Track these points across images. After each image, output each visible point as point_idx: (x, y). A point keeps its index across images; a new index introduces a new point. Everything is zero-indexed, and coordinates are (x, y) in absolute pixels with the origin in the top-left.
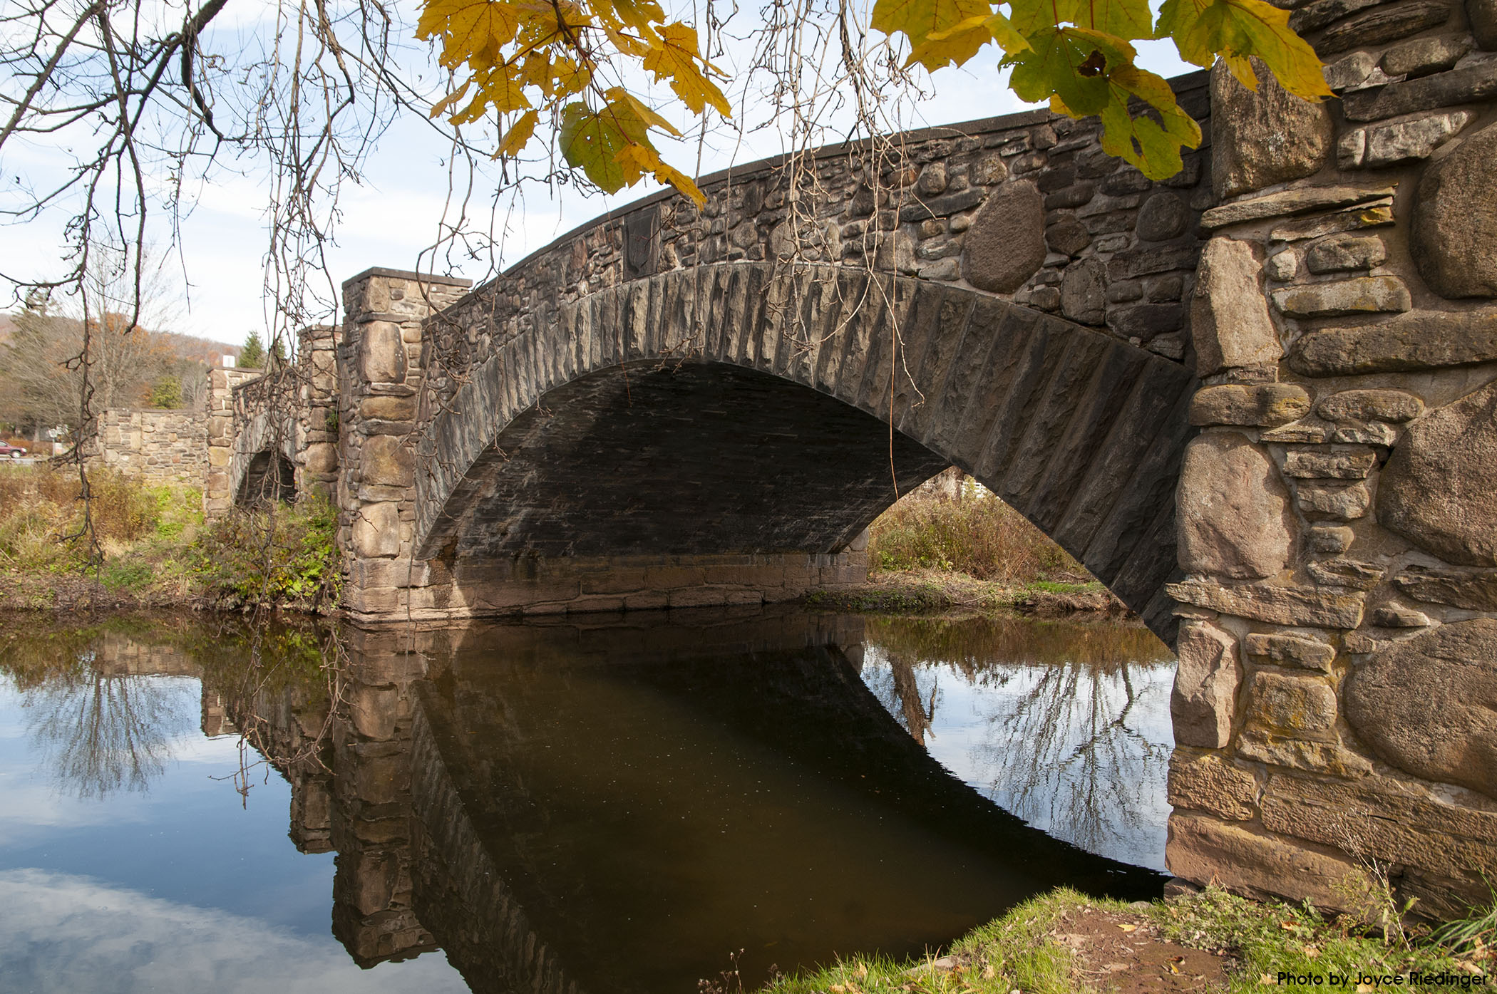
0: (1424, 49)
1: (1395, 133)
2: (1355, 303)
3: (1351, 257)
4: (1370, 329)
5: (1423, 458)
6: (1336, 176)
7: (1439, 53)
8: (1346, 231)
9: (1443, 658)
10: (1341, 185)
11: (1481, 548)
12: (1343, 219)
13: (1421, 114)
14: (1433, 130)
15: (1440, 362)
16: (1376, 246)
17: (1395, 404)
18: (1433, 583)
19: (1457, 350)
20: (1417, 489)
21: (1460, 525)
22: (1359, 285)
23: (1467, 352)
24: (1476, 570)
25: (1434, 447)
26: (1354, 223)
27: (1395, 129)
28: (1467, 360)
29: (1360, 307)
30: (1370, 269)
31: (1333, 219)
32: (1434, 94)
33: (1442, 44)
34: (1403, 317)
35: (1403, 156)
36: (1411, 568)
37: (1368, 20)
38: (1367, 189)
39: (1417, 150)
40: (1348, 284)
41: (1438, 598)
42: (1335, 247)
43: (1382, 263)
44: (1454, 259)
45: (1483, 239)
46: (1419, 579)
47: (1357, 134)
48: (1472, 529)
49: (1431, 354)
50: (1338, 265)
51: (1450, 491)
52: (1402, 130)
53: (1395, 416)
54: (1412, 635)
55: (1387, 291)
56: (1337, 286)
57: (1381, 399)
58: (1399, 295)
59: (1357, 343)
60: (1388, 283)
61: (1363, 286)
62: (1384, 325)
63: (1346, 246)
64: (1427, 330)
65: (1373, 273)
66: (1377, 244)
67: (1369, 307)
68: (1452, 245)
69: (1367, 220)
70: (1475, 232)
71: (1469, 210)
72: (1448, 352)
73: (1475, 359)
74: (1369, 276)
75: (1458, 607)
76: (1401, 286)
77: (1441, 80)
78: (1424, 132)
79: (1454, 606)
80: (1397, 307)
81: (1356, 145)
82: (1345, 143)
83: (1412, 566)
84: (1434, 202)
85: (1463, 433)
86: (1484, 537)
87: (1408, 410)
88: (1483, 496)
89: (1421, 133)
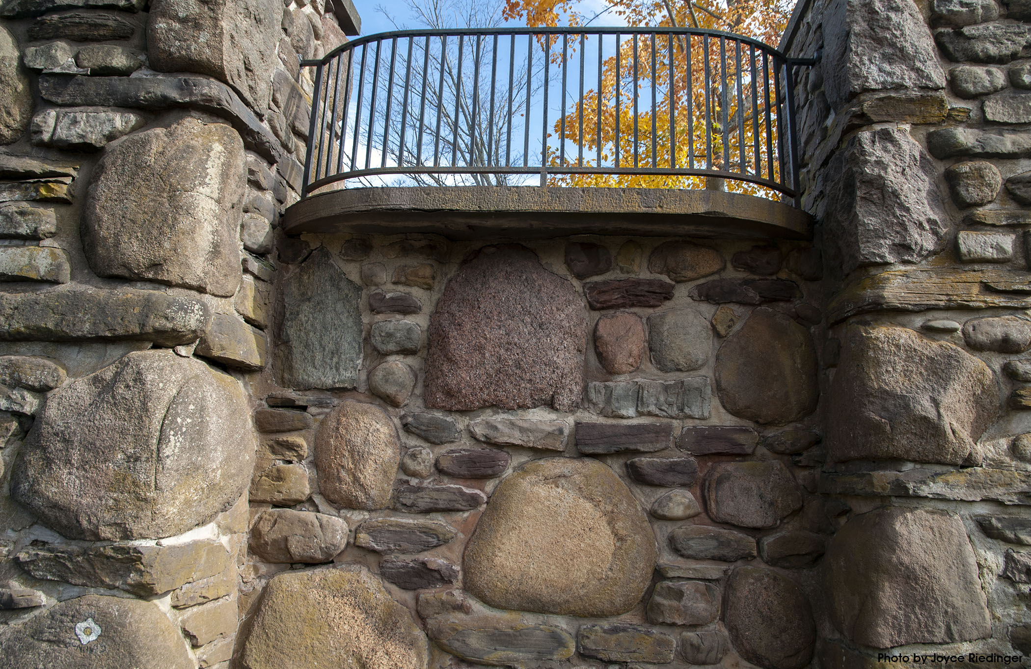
0: (108, 54)
1: (79, 119)
2: (21, 270)
3: (25, 225)
4: (30, 296)
5: (52, 428)
6: (28, 149)
7: (119, 59)
8: (26, 200)
9: (49, 641)
10: (31, 157)
11: (89, 521)
12: (27, 189)
13: (101, 108)
14: (107, 123)
15: (80, 333)
16: (49, 218)
17: (38, 372)
18: (49, 559)
19: (95, 323)
20: (44, 460)
21: (75, 497)
22: (28, 253)
23: (102, 326)
24: (86, 545)
25: (63, 416)
26: (34, 194)
27: (79, 116)
28: (101, 334)
29: (24, 274)
30: (40, 239)
31: (19, 188)
32: (112, 93)
33: (123, 53)
34: (60, 288)
35: (81, 141)
36: (35, 543)
37: (70, 17)
38: (52, 165)
39: (93, 138)
40: (19, 250)
41: (54, 575)
42: (12, 213)
43: (52, 235)
44: (105, 239)
45: (128, 224)
46: (37, 554)
47: (49, 113)
48: (84, 502)
49: (74, 325)
50: (12, 231)
51: (70, 461)
52: (84, 118)
53: (37, 384)
54: (27, 617)
55: (50, 261)
56: (10, 251)
57: (28, 366)
58: (59, 267)
59: (16, 308)
60: (53, 254)
61: (31, 255)
62: (43, 294)
63: (22, 213)
64: (75, 301)
65: (42, 243)
66: (49, 216)
67: (33, 275)
68: (105, 226)
69: (44, 193)
70: (123, 217)
71: (122, 196)
72: (87, 325)
73: (108, 334)
74: (38, 246)
75: (71, 584)
76: (63, 257)
77: (118, 82)
78: (100, 123)
79: (67, 582)
80: (55, 278)
81: (46, 123)
82: (38, 119)
83: (36, 541)
84: (97, 186)
85: (90, 405)
86: (93, 510)
87: (50, 379)
88: (96, 468)
89: (98, 124)
